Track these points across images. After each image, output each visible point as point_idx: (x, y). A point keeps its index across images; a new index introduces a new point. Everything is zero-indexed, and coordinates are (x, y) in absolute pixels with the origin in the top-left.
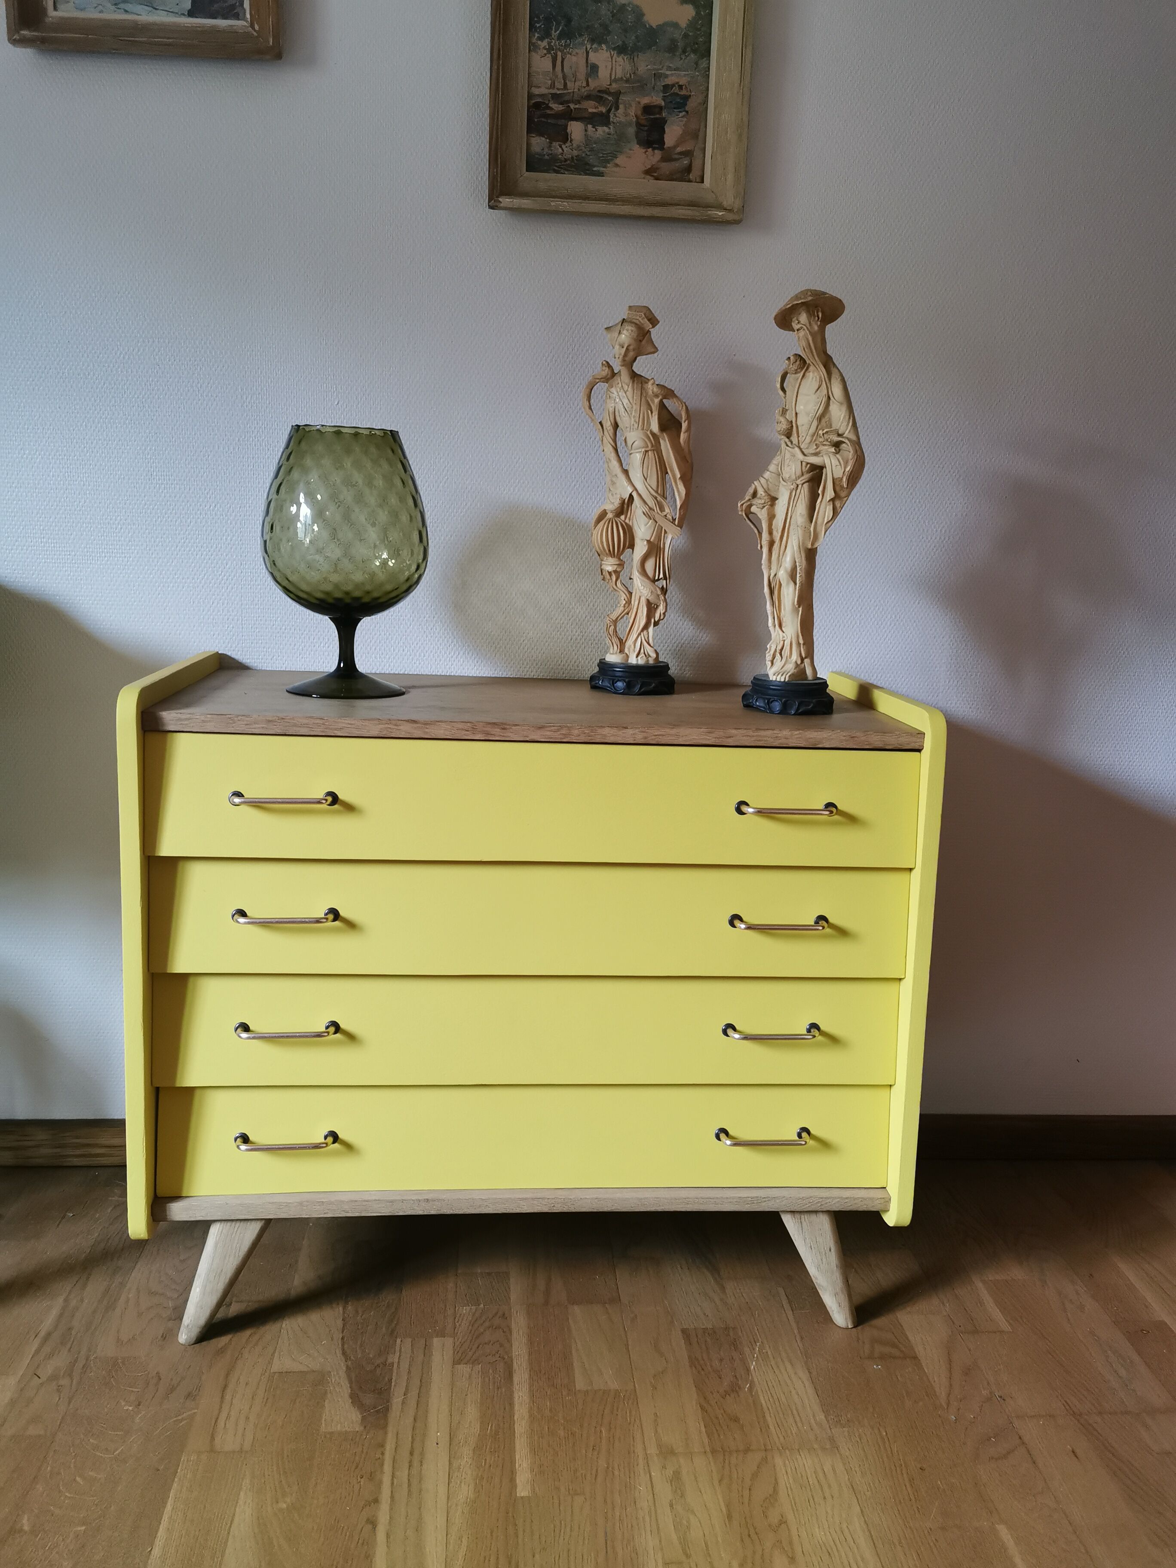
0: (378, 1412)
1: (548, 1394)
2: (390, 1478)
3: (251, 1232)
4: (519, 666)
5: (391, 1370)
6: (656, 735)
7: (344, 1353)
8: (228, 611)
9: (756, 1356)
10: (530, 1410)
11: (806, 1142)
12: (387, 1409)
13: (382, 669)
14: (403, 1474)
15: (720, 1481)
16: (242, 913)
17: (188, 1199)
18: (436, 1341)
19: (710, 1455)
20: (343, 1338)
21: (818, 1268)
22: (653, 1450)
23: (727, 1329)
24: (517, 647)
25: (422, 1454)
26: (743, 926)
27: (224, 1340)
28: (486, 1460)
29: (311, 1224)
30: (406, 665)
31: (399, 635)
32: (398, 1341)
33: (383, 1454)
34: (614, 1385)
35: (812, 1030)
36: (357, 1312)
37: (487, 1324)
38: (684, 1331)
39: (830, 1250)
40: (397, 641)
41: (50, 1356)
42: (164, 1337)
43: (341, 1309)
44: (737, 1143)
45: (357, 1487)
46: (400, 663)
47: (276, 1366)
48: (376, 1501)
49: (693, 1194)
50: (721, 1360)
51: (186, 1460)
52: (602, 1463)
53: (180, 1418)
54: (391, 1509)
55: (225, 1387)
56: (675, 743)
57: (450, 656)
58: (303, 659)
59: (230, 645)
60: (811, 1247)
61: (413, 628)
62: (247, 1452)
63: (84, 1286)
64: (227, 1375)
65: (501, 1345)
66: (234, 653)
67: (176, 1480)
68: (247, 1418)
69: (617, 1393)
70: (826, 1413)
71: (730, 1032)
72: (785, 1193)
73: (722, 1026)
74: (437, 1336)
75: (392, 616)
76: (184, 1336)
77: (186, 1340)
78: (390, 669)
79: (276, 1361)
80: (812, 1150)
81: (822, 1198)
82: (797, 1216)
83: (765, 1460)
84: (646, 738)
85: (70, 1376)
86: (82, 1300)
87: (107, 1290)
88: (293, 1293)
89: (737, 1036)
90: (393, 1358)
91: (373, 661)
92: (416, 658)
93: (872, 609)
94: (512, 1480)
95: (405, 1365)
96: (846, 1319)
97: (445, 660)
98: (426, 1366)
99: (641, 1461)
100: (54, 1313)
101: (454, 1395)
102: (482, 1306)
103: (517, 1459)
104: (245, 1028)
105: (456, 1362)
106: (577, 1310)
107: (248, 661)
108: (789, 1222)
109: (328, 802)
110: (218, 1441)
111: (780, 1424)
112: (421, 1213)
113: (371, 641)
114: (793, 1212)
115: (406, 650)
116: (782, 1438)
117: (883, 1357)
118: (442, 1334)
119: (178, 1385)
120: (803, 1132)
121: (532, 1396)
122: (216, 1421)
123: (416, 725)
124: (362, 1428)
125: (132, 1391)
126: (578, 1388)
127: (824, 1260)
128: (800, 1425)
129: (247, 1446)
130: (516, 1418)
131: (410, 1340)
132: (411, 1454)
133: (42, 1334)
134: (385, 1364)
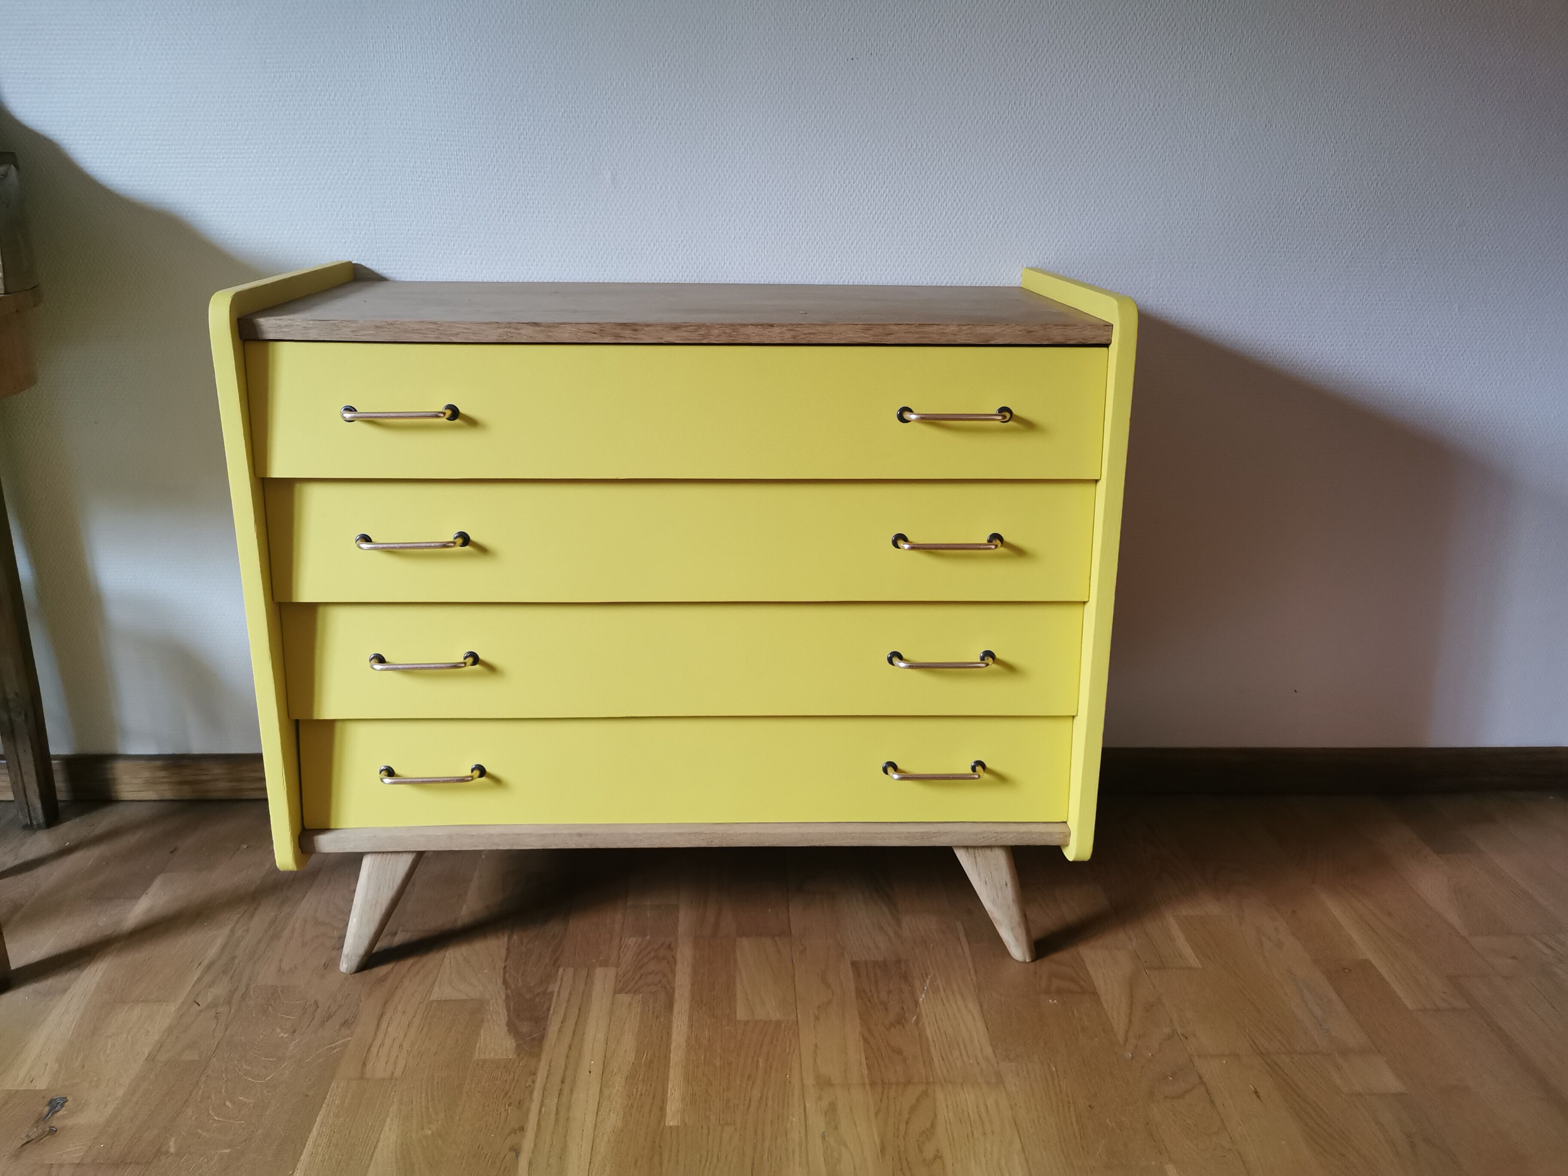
0: (533, 1039)
1: (708, 1023)
2: (539, 1105)
3: (404, 864)
4: (678, 271)
5: (551, 999)
6: (806, 334)
7: (505, 982)
8: (359, 215)
9: (926, 988)
10: (688, 1038)
11: (979, 776)
12: (542, 1038)
14: (552, 1103)
15: (877, 1114)
16: (366, 539)
17: (336, 831)
18: (599, 972)
19: (868, 1088)
20: (505, 967)
21: (994, 903)
22: (810, 1081)
23: (899, 961)
24: (675, 249)
25: (574, 1081)
26: (906, 546)
27: (383, 970)
28: (637, 1088)
29: (483, 856)
31: (546, 239)
32: (561, 970)
33: (534, 1082)
34: (776, 1016)
35: (986, 658)
36: (522, 942)
37: (652, 955)
38: (854, 964)
39: (1006, 885)
40: (544, 246)
41: (210, 985)
42: (326, 966)
43: (506, 939)
44: (906, 777)
45: (504, 1115)
47: (434, 996)
48: (522, 1129)
49: (859, 829)
50: (890, 992)
51: (336, 1086)
52: (756, 1094)
53: (333, 1045)
54: (537, 1137)
55: (382, 1015)
56: (829, 343)
57: (603, 260)
59: (363, 254)
60: (986, 881)
61: (561, 230)
62: (396, 1079)
63: (252, 916)
64: (385, 1003)
65: (664, 976)
67: (324, 1105)
68: (401, 1046)
69: (778, 1023)
70: (994, 1047)
71: (896, 660)
72: (957, 828)
73: (887, 654)
74: (600, 966)
75: (537, 217)
76: (345, 965)
77: (347, 969)
79: (436, 989)
80: (987, 784)
81: (997, 833)
82: (971, 851)
83: (925, 1093)
84: (794, 337)
85: (229, 1003)
86: (247, 931)
87: (274, 921)
88: (460, 923)
89: (902, 664)
90: (554, 987)
91: (519, 269)
93: (1074, 193)
94: (662, 1109)
95: (565, 995)
96: (1023, 953)
97: (597, 266)
98: (587, 995)
99: (797, 1092)
100: (219, 942)
101: (612, 1023)
102: (648, 937)
103: (669, 1088)
104: (380, 659)
105: (618, 991)
106: (745, 943)
107: (385, 271)
108: (963, 857)
109: (447, 416)
110: (369, 1066)
111: (944, 1057)
112: (573, 846)
113: (516, 247)
114: (966, 847)
115: (555, 255)
116: (945, 1072)
117: (1059, 992)
118: (605, 964)
119: (335, 1012)
120: (978, 765)
121: (691, 1026)
122: (369, 1049)
123: (538, 329)
124: (515, 1056)
125: (289, 1019)
126: (738, 1018)
127: (1000, 894)
128: (965, 1058)
129: (398, 1073)
130: (673, 1046)
131: (573, 969)
132: (563, 1082)
133: (205, 963)
134: (545, 993)
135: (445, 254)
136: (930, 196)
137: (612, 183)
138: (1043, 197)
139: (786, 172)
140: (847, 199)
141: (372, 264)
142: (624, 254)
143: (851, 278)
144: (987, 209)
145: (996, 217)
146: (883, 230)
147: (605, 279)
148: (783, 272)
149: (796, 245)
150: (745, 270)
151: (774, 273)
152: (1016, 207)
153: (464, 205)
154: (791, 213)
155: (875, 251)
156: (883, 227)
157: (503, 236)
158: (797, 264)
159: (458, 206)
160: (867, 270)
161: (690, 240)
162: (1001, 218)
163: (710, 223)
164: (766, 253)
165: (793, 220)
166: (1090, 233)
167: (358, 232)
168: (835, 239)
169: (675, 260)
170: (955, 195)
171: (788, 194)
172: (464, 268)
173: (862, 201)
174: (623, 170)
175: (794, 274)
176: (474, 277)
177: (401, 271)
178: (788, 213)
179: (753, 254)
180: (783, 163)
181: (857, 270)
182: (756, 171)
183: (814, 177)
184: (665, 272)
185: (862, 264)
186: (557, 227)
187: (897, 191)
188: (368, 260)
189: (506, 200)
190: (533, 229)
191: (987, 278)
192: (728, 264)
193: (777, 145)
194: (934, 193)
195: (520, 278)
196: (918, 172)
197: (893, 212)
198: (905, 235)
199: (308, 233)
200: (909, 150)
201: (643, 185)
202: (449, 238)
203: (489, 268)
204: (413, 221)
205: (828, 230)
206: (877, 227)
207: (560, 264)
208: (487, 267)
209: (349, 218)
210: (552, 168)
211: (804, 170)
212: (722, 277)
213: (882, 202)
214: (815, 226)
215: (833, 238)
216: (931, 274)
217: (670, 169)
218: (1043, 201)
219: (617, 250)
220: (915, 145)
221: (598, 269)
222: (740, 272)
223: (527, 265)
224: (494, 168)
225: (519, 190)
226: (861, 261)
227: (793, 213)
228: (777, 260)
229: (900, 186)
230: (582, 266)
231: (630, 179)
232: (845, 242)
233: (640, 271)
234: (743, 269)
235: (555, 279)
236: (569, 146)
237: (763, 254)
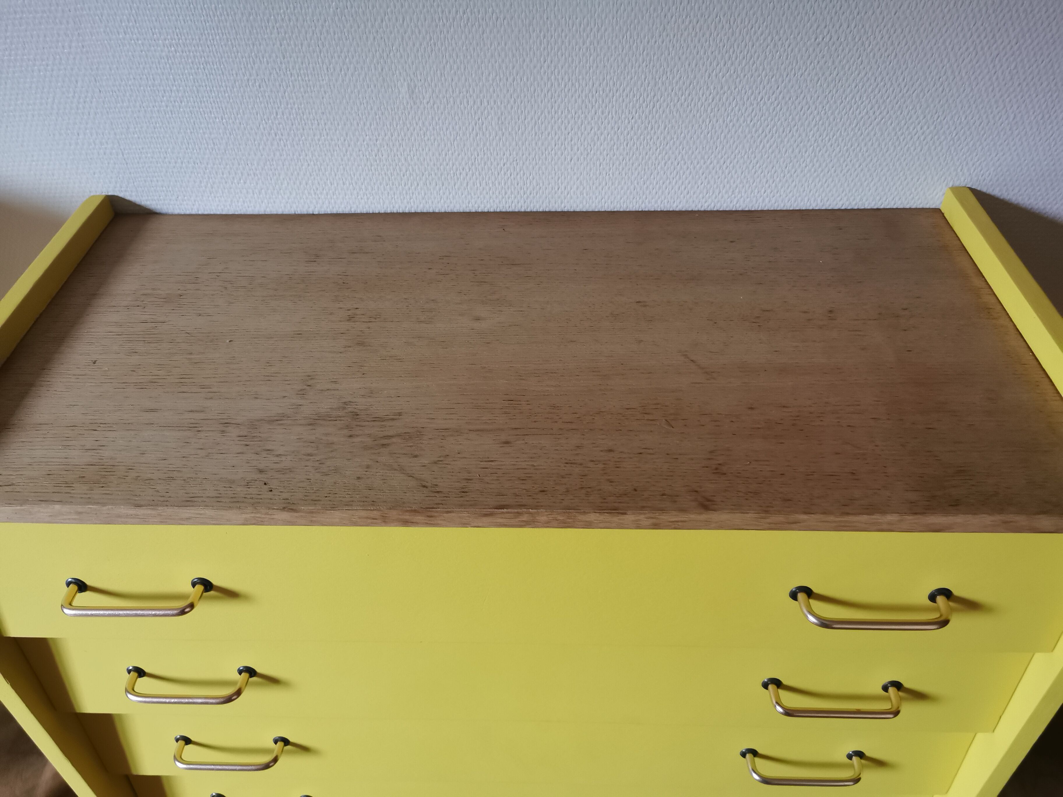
4: (500, 196)
8: (101, 144)
13: (321, 207)
24: (496, 173)
30: (351, 202)
31: (334, 164)
40: (333, 173)
46: (343, 198)
57: (407, 187)
58: (217, 199)
59: (118, 185)
61: (351, 155)
66: (127, 194)
71: (749, 754)
73: (741, 751)
75: (319, 140)
78: (331, 207)
91: (307, 198)
92: (361, 192)
93: (1041, 96)
97: (400, 194)
104: (187, 740)
113: (298, 174)
115: (347, 182)
135: (214, 183)
136: (839, 102)
137: (410, 97)
138: (996, 102)
139: (643, 77)
140: (723, 109)
141: (131, 196)
142: (433, 179)
143: (718, 202)
144: (915, 117)
145: (925, 127)
146: (768, 146)
147: (412, 207)
148: (632, 197)
149: (650, 166)
150: (585, 195)
151: (621, 198)
152: (955, 114)
153: (225, 128)
154: (646, 128)
155: (753, 171)
156: (767, 142)
157: (281, 163)
158: (651, 187)
159: (219, 129)
160: (740, 192)
161: (515, 163)
162: (932, 128)
163: (540, 143)
164: (611, 175)
165: (649, 137)
166: (1049, 144)
167: (106, 162)
168: (703, 158)
169: (497, 185)
170: (874, 101)
171: (644, 105)
172: (240, 198)
173: (743, 111)
174: (423, 81)
175: (646, 198)
176: (255, 207)
177: (166, 202)
178: (643, 128)
179: (594, 177)
180: (639, 67)
181: (726, 192)
182: (601, 78)
183: (681, 82)
184: (484, 198)
185: (735, 185)
186: (346, 152)
187: (794, 98)
188: (126, 191)
189: (277, 122)
190: (316, 154)
191: (897, 199)
192: (563, 189)
193: (631, 43)
194: (846, 98)
195: (309, 207)
196: (827, 73)
197: (785, 124)
198: (797, 151)
199: (49, 164)
200: (819, 44)
201: (451, 100)
202: (216, 166)
203: (270, 198)
204: (168, 148)
205: (694, 147)
206: (761, 142)
207: (355, 192)
208: (268, 197)
209: (91, 147)
210: (329, 80)
211: (668, 74)
212: (555, 203)
213: (771, 111)
214: (678, 142)
215: (699, 157)
216: (823, 195)
217: (486, 78)
218: (995, 107)
219: (423, 175)
220: (828, 36)
221: (402, 197)
222: (578, 198)
223: (315, 194)
224: (255, 82)
225: (292, 108)
226: (734, 182)
227: (649, 128)
228: (625, 183)
229: (799, 91)
230: (382, 193)
231: (433, 91)
232: (715, 161)
233: (454, 198)
234: (582, 193)
235: (351, 208)
236: (348, 52)
237: (607, 177)
